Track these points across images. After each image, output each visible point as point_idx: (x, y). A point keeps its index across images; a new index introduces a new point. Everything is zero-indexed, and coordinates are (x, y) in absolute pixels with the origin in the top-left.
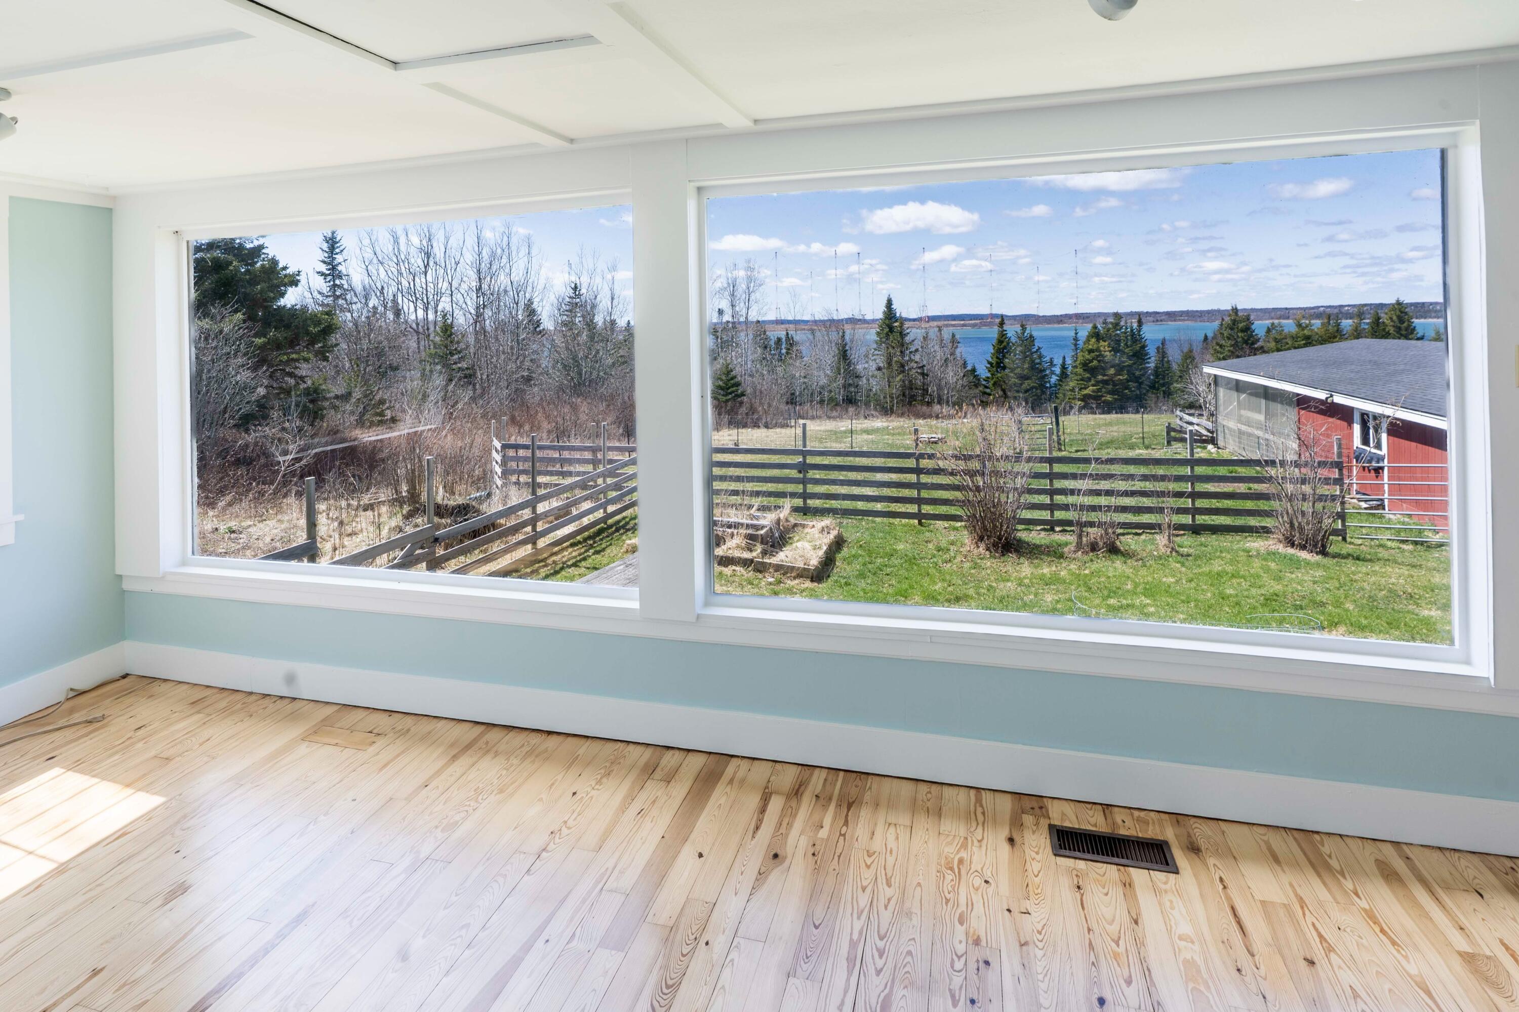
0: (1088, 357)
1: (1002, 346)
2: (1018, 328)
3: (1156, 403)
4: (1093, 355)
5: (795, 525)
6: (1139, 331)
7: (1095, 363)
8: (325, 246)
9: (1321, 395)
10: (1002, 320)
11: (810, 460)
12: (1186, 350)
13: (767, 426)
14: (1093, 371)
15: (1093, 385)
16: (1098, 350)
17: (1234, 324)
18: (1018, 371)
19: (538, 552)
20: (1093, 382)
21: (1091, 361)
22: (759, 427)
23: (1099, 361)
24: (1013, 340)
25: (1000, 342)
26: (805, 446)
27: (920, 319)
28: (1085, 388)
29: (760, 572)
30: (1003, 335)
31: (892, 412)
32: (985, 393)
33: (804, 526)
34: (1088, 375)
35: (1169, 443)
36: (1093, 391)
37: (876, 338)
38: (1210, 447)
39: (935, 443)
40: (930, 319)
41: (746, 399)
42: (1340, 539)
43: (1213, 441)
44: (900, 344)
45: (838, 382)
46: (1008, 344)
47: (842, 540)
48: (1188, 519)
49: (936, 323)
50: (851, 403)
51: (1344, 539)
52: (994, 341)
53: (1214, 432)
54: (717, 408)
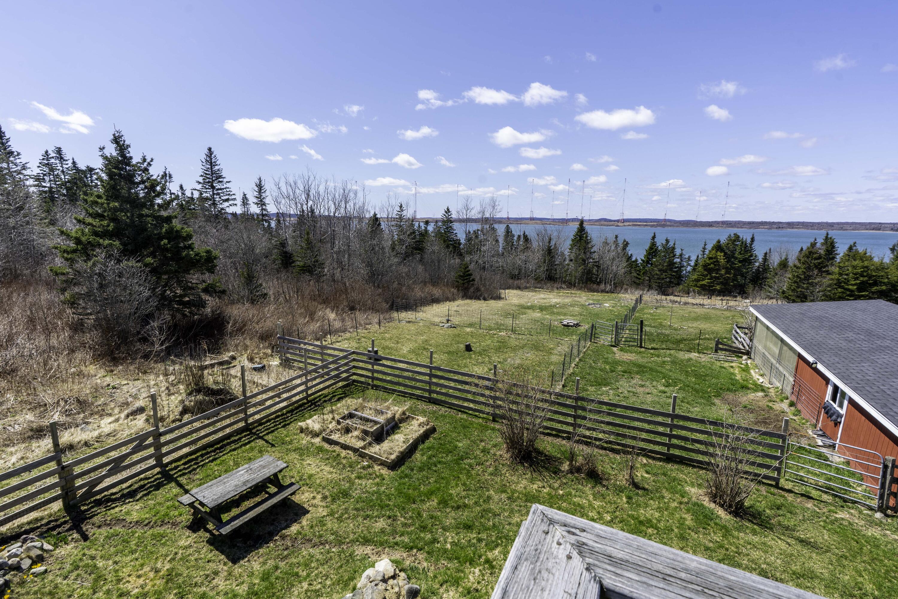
0: (708, 261)
1: (652, 251)
3: (753, 290)
4: (711, 261)
5: (409, 417)
6: (751, 245)
7: (712, 266)
8: (256, 189)
9: (811, 359)
12: (783, 258)
13: (485, 299)
14: (710, 271)
15: (708, 279)
16: (716, 258)
17: (810, 254)
18: (660, 267)
19: (247, 425)
20: (709, 277)
21: (709, 265)
22: (480, 300)
23: (715, 265)
24: (660, 248)
25: (651, 248)
27: (618, 221)
28: (703, 280)
29: (363, 457)
30: (653, 242)
31: (575, 286)
32: (637, 279)
33: (413, 418)
34: (706, 273)
35: (716, 351)
36: (708, 283)
37: (571, 242)
38: (745, 357)
39: (571, 326)
40: (624, 221)
41: (476, 282)
42: (774, 483)
43: (748, 353)
44: (585, 249)
45: (544, 268)
46: (656, 250)
47: (433, 430)
48: (664, 450)
49: (628, 224)
50: (551, 280)
51: (777, 484)
52: (647, 247)
53: (751, 348)
54: (457, 287)
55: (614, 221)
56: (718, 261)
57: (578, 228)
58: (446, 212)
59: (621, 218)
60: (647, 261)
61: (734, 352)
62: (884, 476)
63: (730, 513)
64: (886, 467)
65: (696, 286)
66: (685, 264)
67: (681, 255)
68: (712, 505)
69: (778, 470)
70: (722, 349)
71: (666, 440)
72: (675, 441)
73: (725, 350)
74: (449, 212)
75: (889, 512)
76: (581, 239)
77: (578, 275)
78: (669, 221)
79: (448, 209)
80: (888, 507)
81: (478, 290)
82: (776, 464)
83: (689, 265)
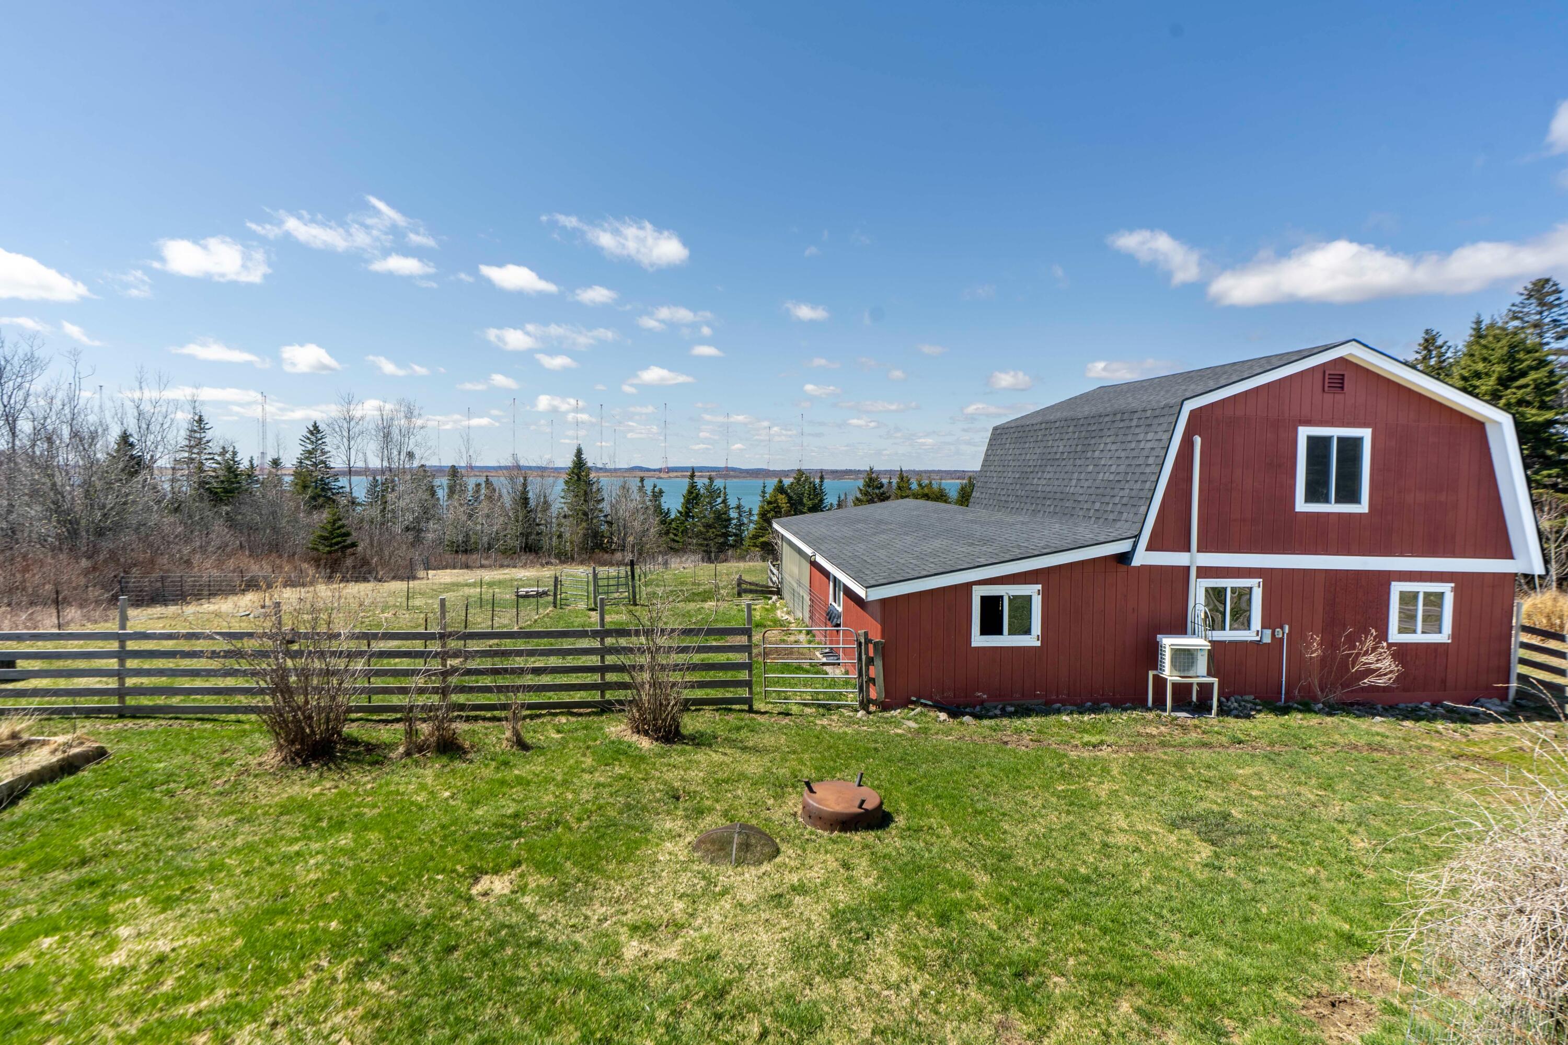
0: (766, 508)
1: (693, 497)
2: (707, 481)
4: (771, 506)
7: (772, 514)
9: (810, 553)
10: (693, 473)
11: (131, 645)
13: (379, 580)
16: (776, 501)
18: (705, 521)
21: (769, 512)
22: (368, 581)
23: (776, 512)
24: (702, 491)
25: (690, 492)
26: (123, 626)
27: (660, 470)
30: (693, 486)
31: (573, 559)
32: (674, 540)
34: (766, 524)
35: (738, 596)
37: (564, 487)
38: (775, 598)
39: (533, 596)
40: (669, 470)
41: (360, 549)
42: (746, 707)
43: (779, 592)
44: (586, 493)
45: (515, 529)
46: (697, 495)
47: (101, 754)
48: (596, 696)
49: (675, 474)
50: (530, 551)
51: (751, 707)
52: (685, 492)
53: (781, 583)
54: (317, 562)
55: (654, 470)
56: (778, 507)
57: (574, 462)
58: (311, 433)
59: (664, 466)
60: (687, 514)
61: (762, 592)
62: (860, 659)
63: (657, 740)
64: (860, 644)
65: (755, 545)
66: (746, 521)
67: (738, 507)
68: (635, 737)
69: (748, 684)
70: (746, 591)
71: (596, 678)
72: (611, 677)
73: (751, 591)
74: (318, 432)
75: (872, 708)
76: (579, 479)
77: (577, 539)
78: (734, 469)
79: (316, 427)
80: (870, 701)
81: (365, 562)
82: (744, 675)
83: (751, 521)
